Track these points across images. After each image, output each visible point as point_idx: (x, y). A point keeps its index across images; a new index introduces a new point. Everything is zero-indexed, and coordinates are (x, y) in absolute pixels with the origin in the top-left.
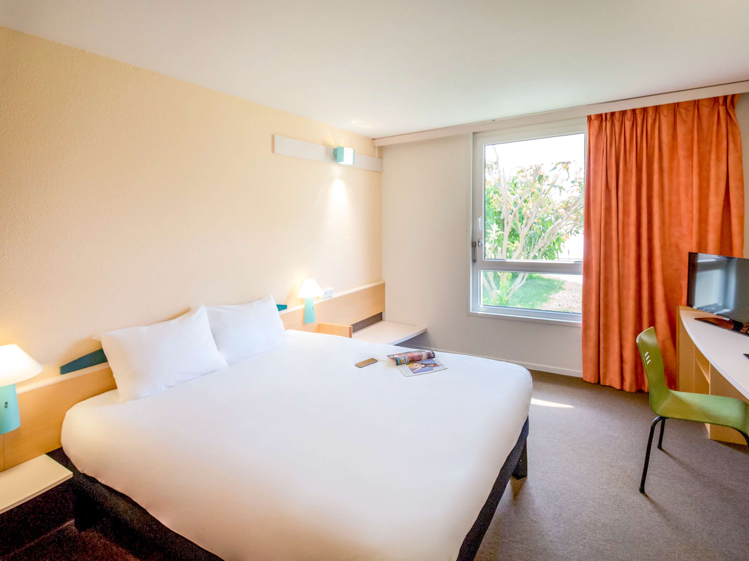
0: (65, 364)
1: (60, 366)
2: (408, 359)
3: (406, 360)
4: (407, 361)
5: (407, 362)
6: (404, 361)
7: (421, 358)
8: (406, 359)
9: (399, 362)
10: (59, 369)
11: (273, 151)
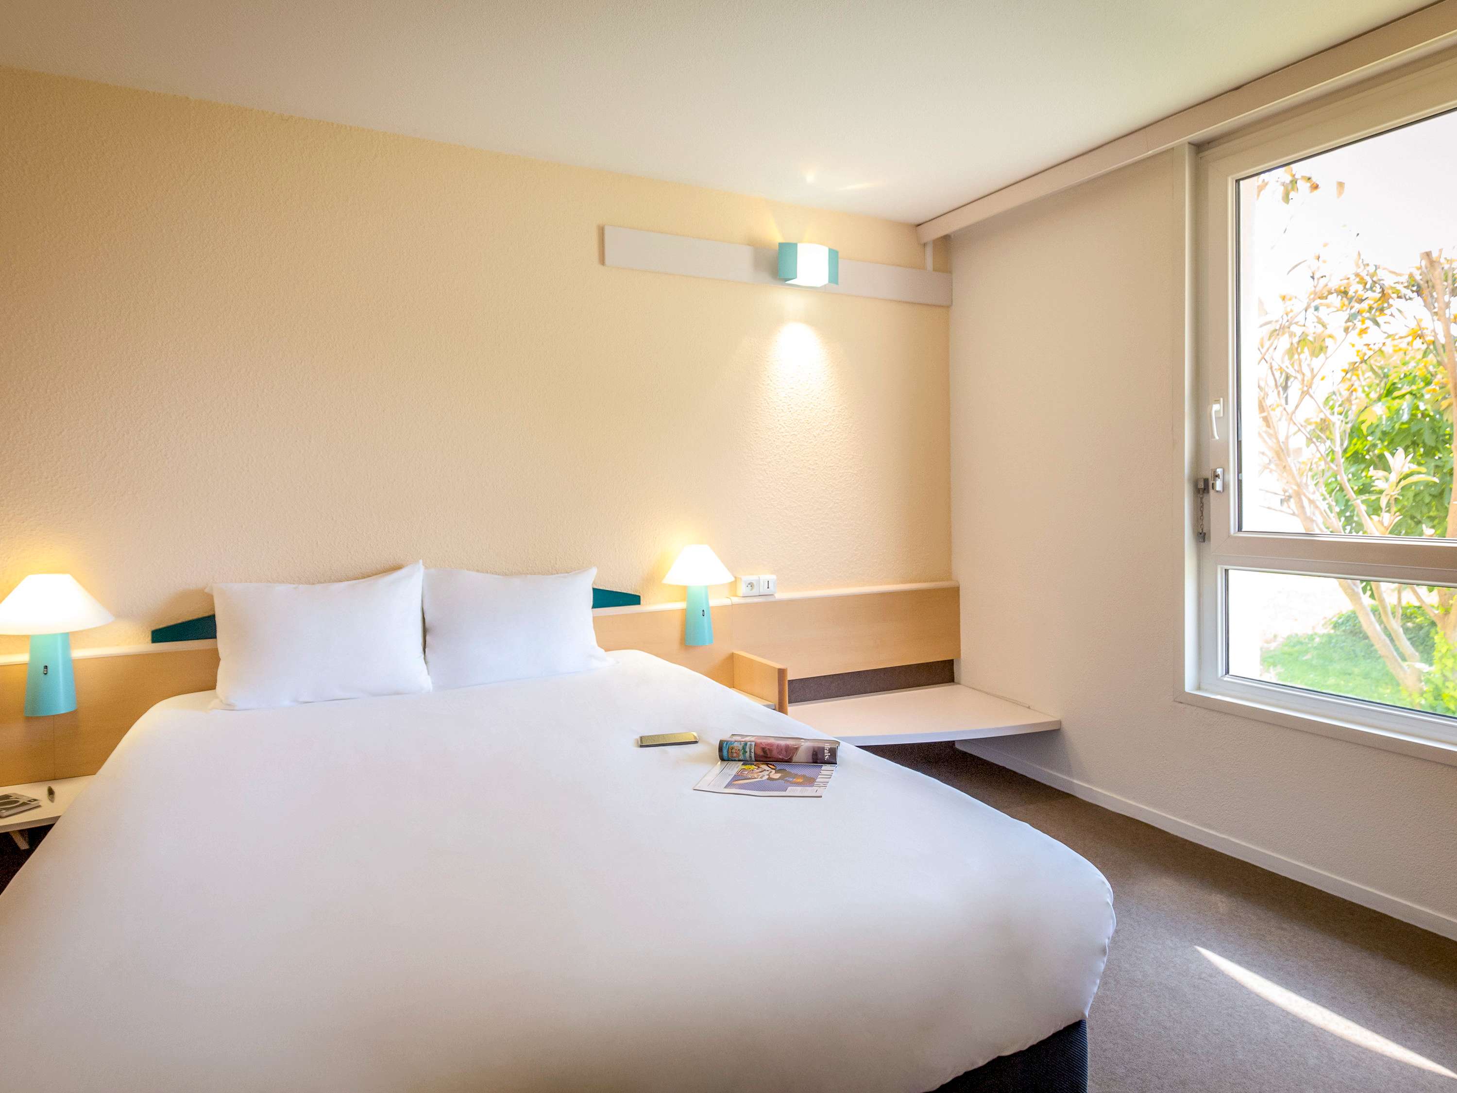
0: (161, 626)
1: (154, 629)
2: (753, 750)
3: (745, 752)
4: (748, 754)
5: (750, 757)
6: (741, 753)
7: (792, 757)
8: (748, 750)
9: (725, 753)
10: (150, 633)
11: (602, 261)
